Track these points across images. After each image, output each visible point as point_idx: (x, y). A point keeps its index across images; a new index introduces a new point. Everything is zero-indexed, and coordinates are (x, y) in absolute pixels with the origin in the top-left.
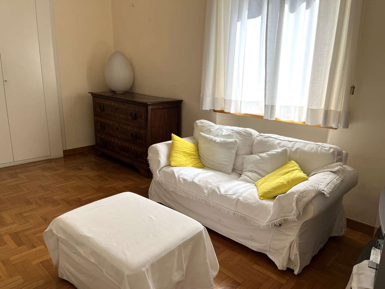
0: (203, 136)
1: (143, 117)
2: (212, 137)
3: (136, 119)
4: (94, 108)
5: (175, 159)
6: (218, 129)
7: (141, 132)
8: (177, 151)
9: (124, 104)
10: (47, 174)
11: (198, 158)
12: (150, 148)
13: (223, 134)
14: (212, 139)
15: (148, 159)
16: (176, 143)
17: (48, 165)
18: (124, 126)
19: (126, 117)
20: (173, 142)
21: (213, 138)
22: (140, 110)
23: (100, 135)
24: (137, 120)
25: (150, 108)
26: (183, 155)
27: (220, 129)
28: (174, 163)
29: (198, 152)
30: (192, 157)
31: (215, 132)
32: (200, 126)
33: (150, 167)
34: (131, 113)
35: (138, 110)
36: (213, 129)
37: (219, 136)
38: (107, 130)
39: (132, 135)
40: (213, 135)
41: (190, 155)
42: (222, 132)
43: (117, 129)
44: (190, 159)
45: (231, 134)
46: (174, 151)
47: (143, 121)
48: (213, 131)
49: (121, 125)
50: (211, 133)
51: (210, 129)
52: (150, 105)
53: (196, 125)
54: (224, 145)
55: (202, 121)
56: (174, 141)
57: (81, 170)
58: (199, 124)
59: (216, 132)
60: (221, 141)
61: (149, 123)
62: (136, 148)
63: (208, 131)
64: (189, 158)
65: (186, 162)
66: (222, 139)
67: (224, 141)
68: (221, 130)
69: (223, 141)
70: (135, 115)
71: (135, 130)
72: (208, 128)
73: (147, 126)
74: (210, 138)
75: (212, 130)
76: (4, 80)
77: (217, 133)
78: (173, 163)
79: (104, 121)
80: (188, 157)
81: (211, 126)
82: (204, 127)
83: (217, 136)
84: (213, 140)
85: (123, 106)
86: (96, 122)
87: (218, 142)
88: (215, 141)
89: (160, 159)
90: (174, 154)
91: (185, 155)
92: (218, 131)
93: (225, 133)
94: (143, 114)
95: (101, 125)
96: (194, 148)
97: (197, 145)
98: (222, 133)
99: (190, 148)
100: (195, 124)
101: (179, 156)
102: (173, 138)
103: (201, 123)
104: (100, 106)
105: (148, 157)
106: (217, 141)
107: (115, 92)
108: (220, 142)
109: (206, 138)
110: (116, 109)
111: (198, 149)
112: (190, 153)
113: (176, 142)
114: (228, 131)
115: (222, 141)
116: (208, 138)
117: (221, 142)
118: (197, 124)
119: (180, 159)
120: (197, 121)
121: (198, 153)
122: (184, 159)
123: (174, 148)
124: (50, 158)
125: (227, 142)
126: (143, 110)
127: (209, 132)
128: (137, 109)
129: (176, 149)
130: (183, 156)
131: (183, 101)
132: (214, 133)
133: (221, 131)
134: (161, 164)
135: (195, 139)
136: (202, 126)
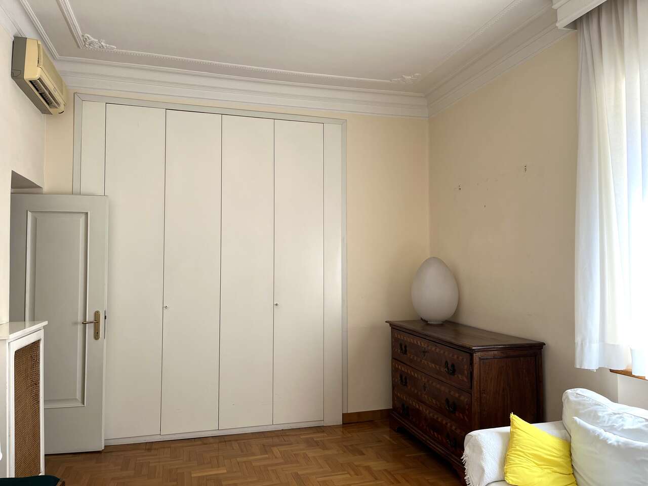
0: (579, 425)
1: (466, 372)
2: (599, 430)
3: (454, 375)
4: (393, 347)
5: (515, 469)
6: (615, 414)
7: (462, 398)
8: (520, 451)
9: (436, 346)
10: (311, 453)
11: (570, 474)
12: (467, 437)
13: (625, 428)
14: (598, 435)
15: (462, 459)
16: (518, 435)
17: (318, 437)
18: (434, 384)
19: (438, 369)
20: (513, 432)
21: (600, 433)
22: (461, 358)
23: (399, 395)
24: (456, 376)
25: (477, 356)
26: (535, 463)
27: (619, 414)
28: (513, 479)
29: (569, 459)
30: (555, 469)
31: (607, 420)
32: (575, 402)
33: (465, 478)
34: (446, 362)
35: (458, 358)
36: (604, 412)
37: (615, 429)
38: (409, 388)
39: (447, 401)
40: (603, 427)
41: (550, 463)
42: (623, 420)
43: (425, 387)
44: (550, 473)
45: (643, 428)
46: (513, 452)
47: (465, 380)
48: (603, 417)
49: (430, 382)
50: (598, 421)
51: (596, 412)
52: (479, 351)
53: (566, 400)
54: (625, 452)
55: (580, 391)
56: (514, 430)
57: (363, 454)
58: (572, 398)
59: (609, 420)
60: (618, 442)
61: (475, 383)
62: (454, 428)
63: (592, 414)
64: (549, 471)
65: (540, 479)
66: (623, 440)
67: (626, 444)
68: (621, 417)
69: (623, 443)
70: (453, 366)
71: (452, 393)
72: (591, 408)
73: (471, 388)
74: (594, 432)
75: (600, 414)
76: (275, 303)
77: (610, 422)
78: (511, 478)
79: (406, 371)
80: (545, 468)
81: (600, 405)
82: (584, 405)
83: (612, 429)
84: (602, 438)
85: (433, 349)
86: (394, 371)
87: (611, 444)
88: (604, 442)
89: (483, 464)
90: (514, 459)
91: (538, 463)
92: (614, 417)
93: (629, 424)
94: (466, 367)
95: (401, 377)
96: (561, 449)
97: (568, 442)
98: (622, 425)
99: (550, 449)
100: (564, 397)
101: (524, 465)
102: (513, 424)
103: (576, 397)
104: (401, 345)
105: (464, 456)
106: (610, 442)
107: (427, 321)
108: (615, 444)
109: (586, 431)
110: (424, 352)
111: (569, 453)
112: (552, 460)
113: (519, 433)
114: (637, 420)
115: (620, 443)
116: (591, 432)
117: (619, 446)
118: (567, 397)
119: (527, 471)
120: (569, 391)
121: (571, 461)
122: (538, 471)
123: (514, 445)
124: (322, 424)
125: (632, 446)
126: (465, 360)
127: (594, 417)
128: (455, 357)
129: (518, 448)
130: (535, 465)
131: (545, 344)
132: (605, 422)
133: (621, 420)
134: (485, 476)
135: (566, 429)
136: (579, 403)
